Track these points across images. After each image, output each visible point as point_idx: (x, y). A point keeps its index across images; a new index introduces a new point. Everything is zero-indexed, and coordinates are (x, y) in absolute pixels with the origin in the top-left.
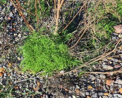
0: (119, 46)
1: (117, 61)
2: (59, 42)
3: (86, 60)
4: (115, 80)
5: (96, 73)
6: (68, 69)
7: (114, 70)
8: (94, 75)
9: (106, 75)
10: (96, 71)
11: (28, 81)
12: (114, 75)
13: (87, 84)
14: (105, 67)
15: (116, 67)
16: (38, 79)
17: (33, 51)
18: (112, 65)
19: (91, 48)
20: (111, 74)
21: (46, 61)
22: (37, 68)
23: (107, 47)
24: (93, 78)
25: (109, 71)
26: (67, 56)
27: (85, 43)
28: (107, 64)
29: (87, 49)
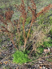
1: (44, 61)
4: (43, 67)
6: (28, 63)
9: (40, 65)
10: (37, 64)
11: (15, 66)
13: (34, 68)
14: (40, 62)
16: (18, 65)
17: (17, 56)
18: (42, 62)
19: (36, 56)
20: (42, 65)
21: (21, 60)
22: (18, 62)
23: (41, 56)
24: (36, 66)
26: (28, 58)
28: (41, 61)
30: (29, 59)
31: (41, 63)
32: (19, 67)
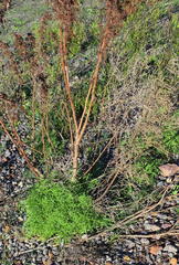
0: (167, 195)
1: (165, 217)
2: (79, 193)
3: (119, 218)
4: (163, 246)
5: (134, 237)
6: (95, 233)
7: (162, 230)
8: (133, 240)
9: (149, 239)
10: (135, 233)
11: (35, 252)
12: (162, 239)
13: (122, 254)
15: (164, 227)
16: (49, 248)
17: (41, 207)
18: (158, 224)
19: (126, 199)
20: (158, 237)
22: (47, 232)
23: (150, 197)
24: (131, 245)
25: (155, 233)
26: (92, 213)
27: (117, 193)
29: (121, 201)
30: (100, 218)
31: (156, 228)
32: (55, 257)
